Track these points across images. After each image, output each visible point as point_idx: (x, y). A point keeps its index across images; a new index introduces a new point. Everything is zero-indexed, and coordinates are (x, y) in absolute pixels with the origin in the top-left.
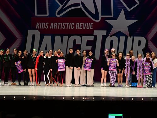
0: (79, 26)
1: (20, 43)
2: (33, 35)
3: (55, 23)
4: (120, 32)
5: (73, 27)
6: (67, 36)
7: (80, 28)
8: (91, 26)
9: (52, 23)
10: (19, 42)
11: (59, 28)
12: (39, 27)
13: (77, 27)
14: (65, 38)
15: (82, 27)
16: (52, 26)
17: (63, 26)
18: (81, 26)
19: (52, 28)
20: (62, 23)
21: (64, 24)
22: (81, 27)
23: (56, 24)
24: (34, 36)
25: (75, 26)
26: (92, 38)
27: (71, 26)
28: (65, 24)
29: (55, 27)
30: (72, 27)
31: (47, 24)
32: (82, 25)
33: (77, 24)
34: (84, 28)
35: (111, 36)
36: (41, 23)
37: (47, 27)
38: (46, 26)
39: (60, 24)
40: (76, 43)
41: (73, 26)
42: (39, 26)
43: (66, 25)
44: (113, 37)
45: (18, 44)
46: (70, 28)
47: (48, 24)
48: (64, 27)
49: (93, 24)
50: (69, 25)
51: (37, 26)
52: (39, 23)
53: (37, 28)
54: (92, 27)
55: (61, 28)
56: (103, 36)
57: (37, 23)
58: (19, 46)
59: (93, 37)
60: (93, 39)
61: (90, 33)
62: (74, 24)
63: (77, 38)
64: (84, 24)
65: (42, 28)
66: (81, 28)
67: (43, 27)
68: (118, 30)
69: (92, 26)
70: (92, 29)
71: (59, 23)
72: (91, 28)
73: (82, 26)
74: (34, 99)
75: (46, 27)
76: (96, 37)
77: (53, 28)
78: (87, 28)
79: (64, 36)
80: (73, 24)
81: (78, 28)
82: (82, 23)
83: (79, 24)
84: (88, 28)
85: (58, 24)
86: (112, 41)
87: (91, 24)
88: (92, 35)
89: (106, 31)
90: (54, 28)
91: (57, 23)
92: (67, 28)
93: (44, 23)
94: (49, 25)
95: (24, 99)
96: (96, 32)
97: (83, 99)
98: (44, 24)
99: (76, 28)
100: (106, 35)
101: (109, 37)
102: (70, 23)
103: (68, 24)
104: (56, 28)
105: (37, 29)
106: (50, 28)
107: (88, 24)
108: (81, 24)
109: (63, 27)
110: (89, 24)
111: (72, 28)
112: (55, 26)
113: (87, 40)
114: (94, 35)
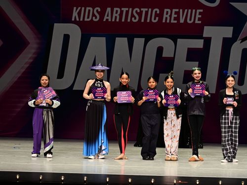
0: (171, 16)
1: (34, 53)
2: (65, 35)
3: (115, 9)
5: (157, 18)
6: (143, 39)
7: (172, 21)
8: (198, 16)
9: (109, 10)
10: (33, 51)
11: (123, 20)
12: (79, 18)
13: (166, 18)
14: (139, 42)
15: (177, 19)
16: (108, 16)
17: (133, 16)
18: (174, 16)
19: (107, 20)
20: (131, 9)
21: (136, 11)
22: (175, 19)
23: (117, 11)
24: (66, 38)
25: (160, 15)
26: (199, 44)
27: (151, 15)
28: (139, 11)
29: (116, 17)
30: (155, 19)
31: (97, 10)
32: (176, 13)
33: (166, 10)
34: (182, 21)
35: (243, 40)
36: (83, 8)
37: (96, 18)
38: (94, 15)
39: (127, 12)
40: (164, 55)
41: (156, 15)
42: (79, 14)
43: (140, 14)
45: (30, 55)
46: (148, 21)
47: (99, 10)
48: (135, 19)
49: (202, 11)
50: (147, 13)
51: (75, 14)
52: (79, 8)
53: (73, 19)
54: (199, 19)
55: (129, 20)
56: (223, 38)
57: (75, 8)
58: (31, 61)
59: (202, 41)
60: (202, 47)
61: (195, 32)
62: (158, 12)
63: (166, 43)
64: (181, 10)
65: (86, 19)
66: (176, 22)
67: (88, 18)
69: (200, 16)
70: (200, 22)
71: (125, 10)
72: (197, 22)
73: (176, 16)
74: (63, 181)
75: (94, 18)
76: (208, 41)
77: (110, 20)
78: (188, 21)
79: (136, 39)
80: (156, 11)
81: (168, 21)
82: (177, 10)
83: (169, 11)
84: (190, 20)
85: (122, 12)
87: (198, 11)
88: (200, 37)
89: (231, 28)
90: (113, 20)
91: (119, 10)
92: (143, 21)
93: (91, 9)
94: (102, 14)
95: (40, 180)
96: (208, 31)
97: (175, 182)
98: (89, 10)
99: (164, 21)
100: (231, 37)
101: (238, 42)
102: (150, 10)
103: (144, 10)
104: (118, 20)
105: (75, 22)
106: (105, 20)
107: (190, 11)
108: (174, 10)
109: (133, 18)
110: (194, 11)
111: (153, 21)
112: (114, 15)
113: (188, 48)
114: (204, 36)
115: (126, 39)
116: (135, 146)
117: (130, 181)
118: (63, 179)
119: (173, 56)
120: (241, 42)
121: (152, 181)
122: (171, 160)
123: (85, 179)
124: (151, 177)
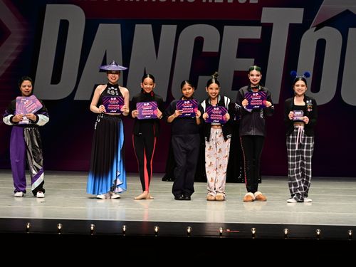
1: (18, 48)
2: (62, 21)
4: (347, 12)
6: (175, 27)
7: (217, 0)
10: (17, 44)
14: (168, 31)
24: (64, 25)
26: (254, 33)
35: (319, 27)
40: (204, 51)
44: (326, 28)
45: (12, 51)
56: (291, 25)
58: (14, 58)
59: (261, 27)
60: (259, 37)
61: (250, 16)
63: (208, 32)
66: (222, 1)
68: (343, 8)
72: (252, 1)
74: (59, 231)
76: (267, 29)
78: (239, 0)
79: (164, 27)
81: (210, 0)
86: (321, 45)
88: (257, 23)
89: (301, 10)
92: (174, 0)
95: (28, 229)
96: (268, 14)
97: (221, 231)
99: (205, 0)
100: (301, 22)
101: (312, 30)
105: (76, 3)
113: (240, 40)
114: (262, 22)
115: (150, 26)
116: (164, 180)
117: (156, 230)
118: (60, 227)
119: (217, 51)
120: (315, 31)
121: (189, 230)
122: (215, 200)
123: (92, 228)
124: (186, 225)
